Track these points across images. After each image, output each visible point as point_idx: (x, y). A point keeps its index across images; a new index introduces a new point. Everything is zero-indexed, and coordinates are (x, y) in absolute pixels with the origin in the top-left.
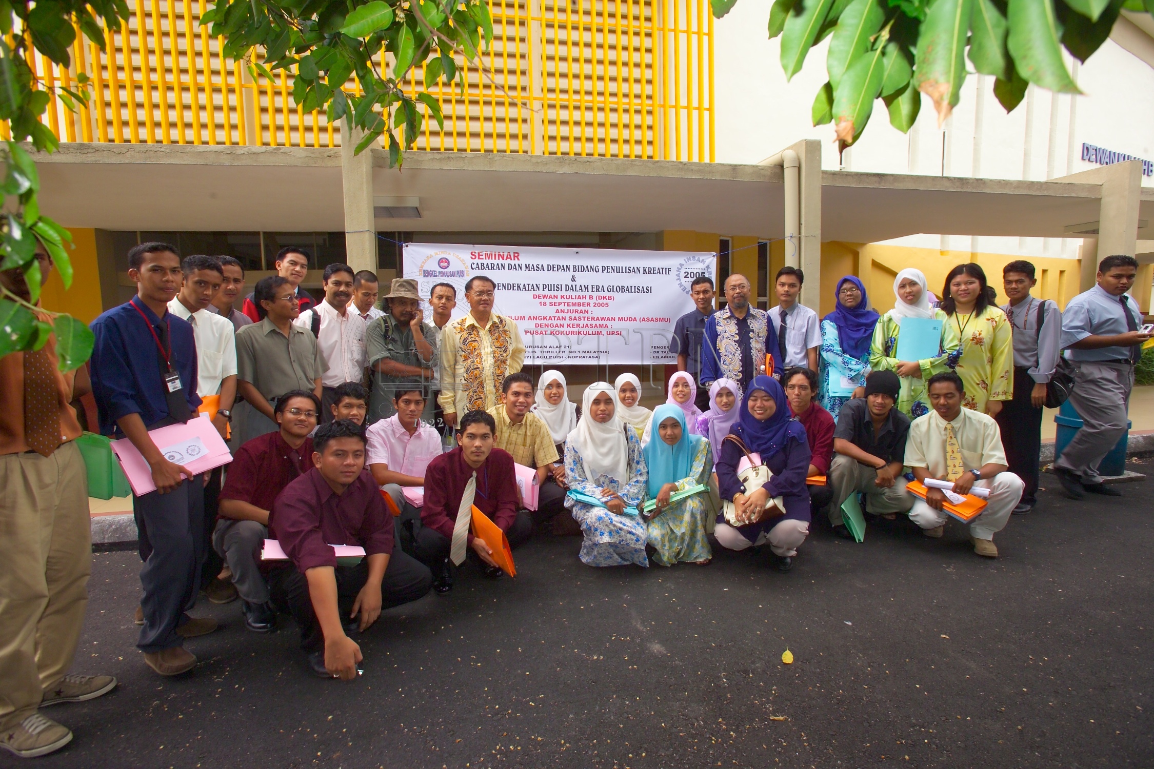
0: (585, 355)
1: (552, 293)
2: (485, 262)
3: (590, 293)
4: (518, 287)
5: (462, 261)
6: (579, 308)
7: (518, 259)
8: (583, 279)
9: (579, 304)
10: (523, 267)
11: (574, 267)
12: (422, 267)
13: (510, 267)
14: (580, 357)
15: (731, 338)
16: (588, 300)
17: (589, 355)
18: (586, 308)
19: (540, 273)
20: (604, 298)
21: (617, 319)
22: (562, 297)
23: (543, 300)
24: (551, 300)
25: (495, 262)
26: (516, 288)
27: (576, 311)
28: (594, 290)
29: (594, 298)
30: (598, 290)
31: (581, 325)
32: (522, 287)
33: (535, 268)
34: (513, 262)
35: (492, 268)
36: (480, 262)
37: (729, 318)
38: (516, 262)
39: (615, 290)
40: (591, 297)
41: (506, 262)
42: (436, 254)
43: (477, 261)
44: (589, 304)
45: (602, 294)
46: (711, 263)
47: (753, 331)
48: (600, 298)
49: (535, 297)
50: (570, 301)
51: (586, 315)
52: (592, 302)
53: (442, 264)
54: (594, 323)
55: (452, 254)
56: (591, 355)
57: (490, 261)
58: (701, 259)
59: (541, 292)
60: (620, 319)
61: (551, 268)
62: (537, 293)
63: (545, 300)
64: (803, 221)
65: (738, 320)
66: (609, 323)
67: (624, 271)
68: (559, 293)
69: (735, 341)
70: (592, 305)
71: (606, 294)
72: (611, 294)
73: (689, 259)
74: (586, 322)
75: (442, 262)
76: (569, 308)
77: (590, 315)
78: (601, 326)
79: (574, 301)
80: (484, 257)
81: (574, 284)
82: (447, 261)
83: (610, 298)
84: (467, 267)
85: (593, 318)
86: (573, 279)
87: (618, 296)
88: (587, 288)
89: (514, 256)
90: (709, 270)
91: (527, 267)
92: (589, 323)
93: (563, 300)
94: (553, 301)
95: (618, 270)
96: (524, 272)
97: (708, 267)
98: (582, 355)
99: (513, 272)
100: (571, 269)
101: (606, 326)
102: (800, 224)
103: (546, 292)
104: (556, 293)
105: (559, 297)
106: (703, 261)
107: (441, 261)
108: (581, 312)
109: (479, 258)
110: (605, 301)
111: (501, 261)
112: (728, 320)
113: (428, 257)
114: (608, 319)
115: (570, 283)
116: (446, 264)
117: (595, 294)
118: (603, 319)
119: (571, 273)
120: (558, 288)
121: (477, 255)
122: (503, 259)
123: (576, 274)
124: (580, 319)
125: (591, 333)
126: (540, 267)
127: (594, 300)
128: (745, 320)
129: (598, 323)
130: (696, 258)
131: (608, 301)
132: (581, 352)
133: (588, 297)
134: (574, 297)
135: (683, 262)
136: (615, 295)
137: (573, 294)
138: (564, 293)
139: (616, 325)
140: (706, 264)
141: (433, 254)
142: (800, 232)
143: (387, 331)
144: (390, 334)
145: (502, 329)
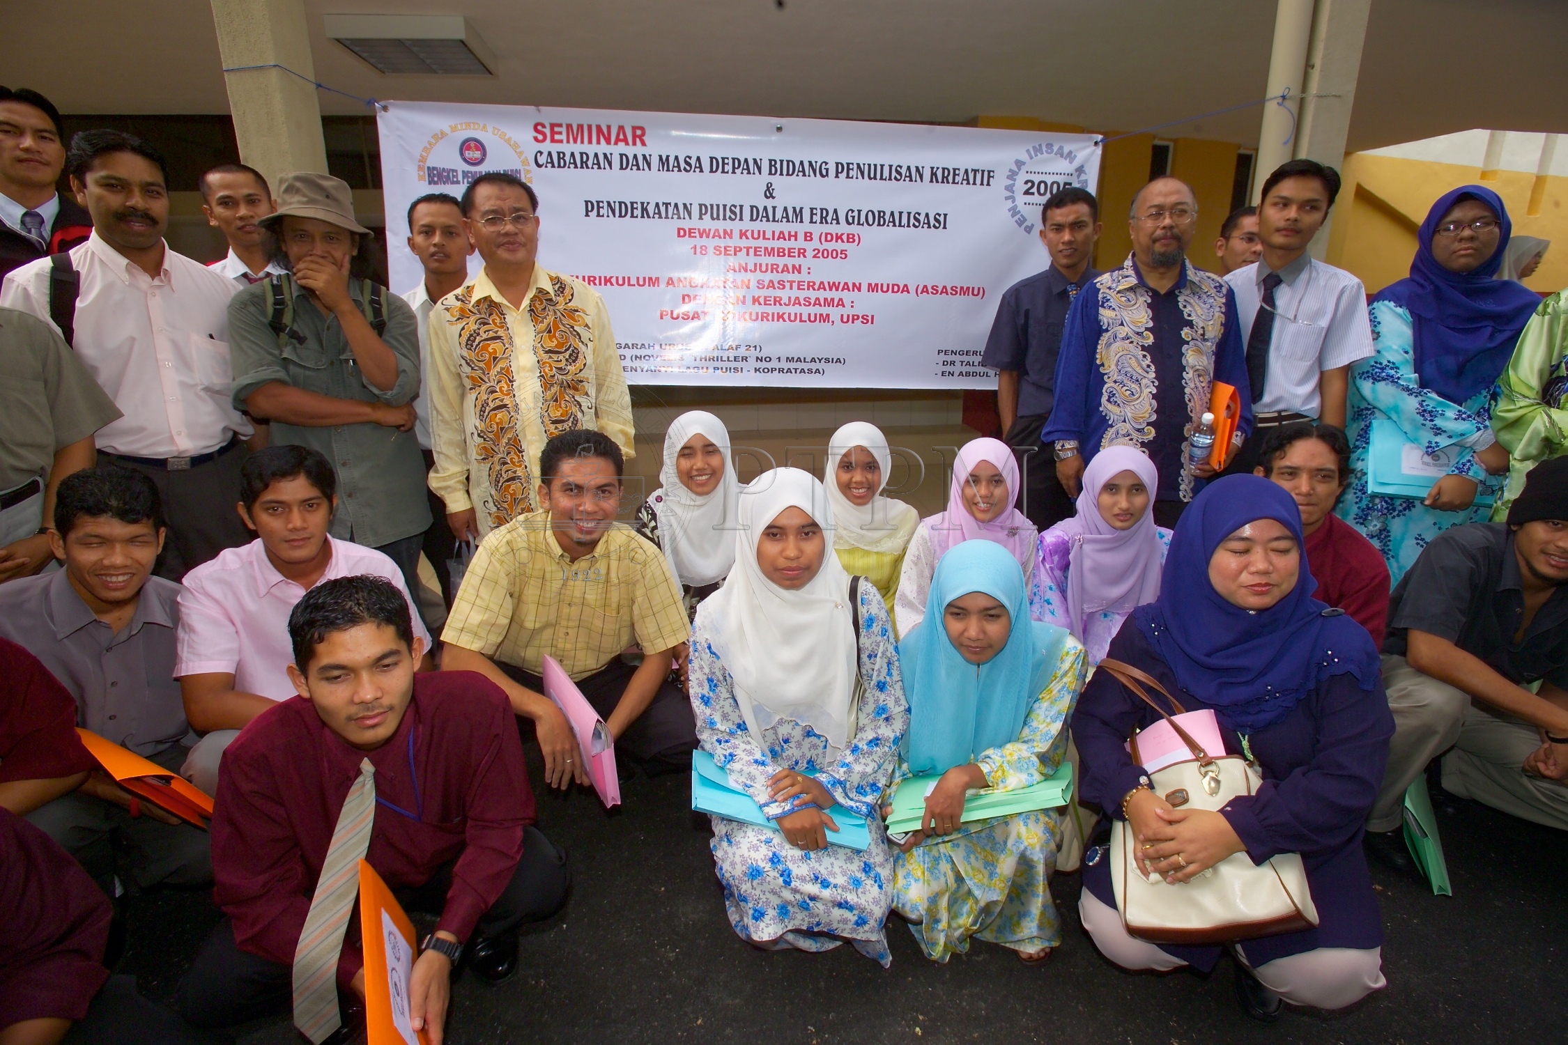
0: (792, 365)
1: (721, 225)
2: (567, 148)
3: (806, 226)
4: (644, 210)
5: (515, 146)
6: (782, 261)
7: (643, 144)
8: (791, 191)
9: (781, 253)
10: (655, 162)
11: (772, 163)
12: (423, 159)
13: (625, 162)
14: (781, 370)
15: (1135, 338)
16: (800, 243)
17: (800, 366)
18: (796, 261)
19: (694, 176)
20: (839, 237)
21: (864, 287)
22: (743, 234)
23: (699, 242)
24: (717, 241)
25: (591, 149)
26: (638, 212)
27: (774, 268)
28: (817, 218)
29: (816, 237)
30: (824, 220)
31: (785, 300)
32: (651, 209)
33: (683, 165)
34: (630, 151)
35: (584, 164)
36: (555, 148)
37: (1131, 289)
38: (639, 150)
39: (863, 219)
40: (808, 237)
41: (615, 150)
42: (454, 129)
43: (547, 146)
44: (802, 252)
45: (833, 229)
46: (1087, 159)
47: (1190, 324)
48: (828, 237)
49: (681, 233)
50: (761, 243)
51: (795, 277)
52: (810, 247)
53: (468, 154)
54: (813, 295)
55: (490, 129)
56: (806, 366)
57: (577, 148)
58: (1066, 150)
59: (694, 223)
60: (873, 288)
61: (717, 165)
62: (686, 224)
63: (704, 241)
64: (1318, 60)
65: (1155, 294)
66: (846, 296)
67: (886, 174)
68: (736, 226)
69: (1143, 348)
70: (810, 254)
71: (843, 228)
72: (854, 229)
73: (1038, 150)
74: (795, 293)
75: (469, 148)
76: (758, 260)
77: (804, 276)
78: (829, 302)
79: (770, 244)
80: (564, 137)
81: (770, 203)
82: (480, 146)
83: (851, 238)
84: (525, 162)
85: (811, 285)
86: (769, 193)
87: (871, 235)
88: (798, 214)
89: (634, 136)
90: (1083, 177)
91: (664, 162)
92: (802, 295)
93: (744, 243)
94: (722, 243)
95: (873, 173)
96: (655, 175)
97: (1080, 170)
98: (786, 366)
99: (631, 174)
100: (765, 167)
101: (841, 303)
102: (1308, 66)
103: (707, 223)
104: (728, 225)
105: (736, 234)
106: (1070, 156)
107: (466, 145)
108: (785, 269)
109: (553, 140)
110: (839, 246)
111: (603, 148)
112: (1131, 295)
113: (435, 136)
114: (846, 287)
115: (761, 202)
116: (478, 154)
117: (817, 229)
118: (834, 286)
119: (765, 177)
120: (734, 212)
121: (547, 131)
122: (608, 141)
123: (777, 180)
124: (782, 284)
125: (805, 317)
126: (693, 162)
127: (815, 243)
128: (1171, 296)
129: (822, 295)
130: (1055, 148)
131: (845, 246)
132: (783, 360)
133: (801, 236)
134: (769, 235)
135: (1024, 157)
136: (863, 231)
137: (769, 227)
138: (747, 224)
139: (863, 302)
140: (1076, 163)
141: (447, 130)
142: (1304, 87)
143: (278, 314)
144: (287, 319)
145: (561, 307)
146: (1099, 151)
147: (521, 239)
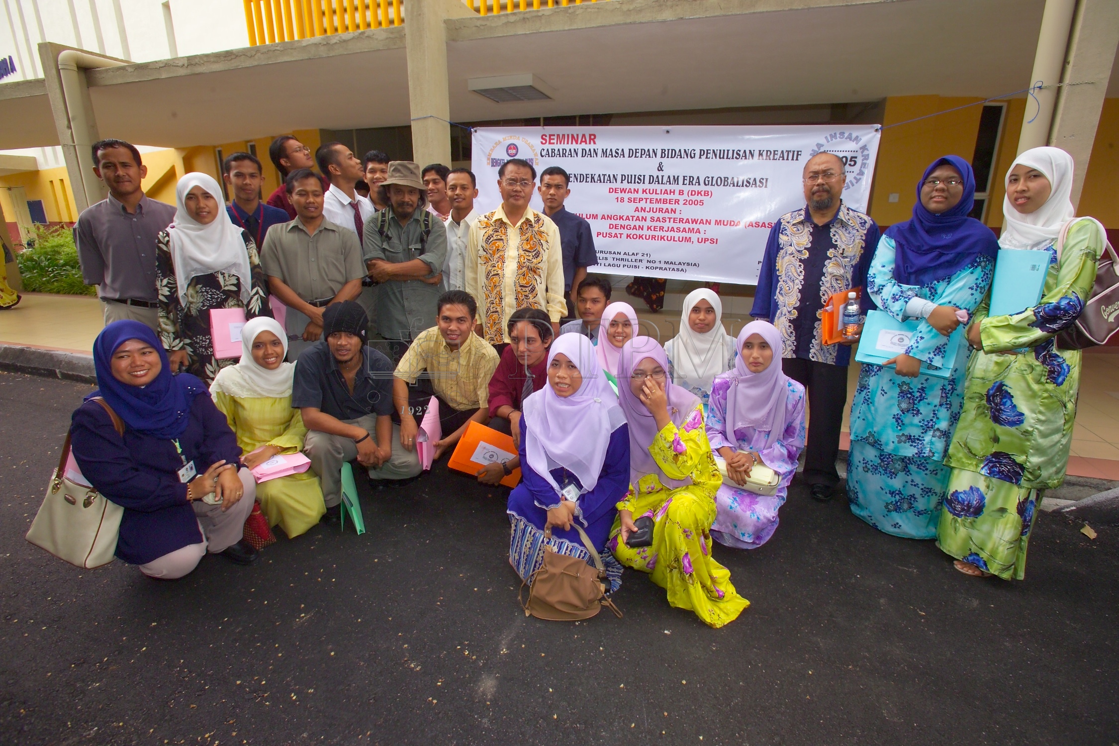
0: (667, 266)
1: (633, 186)
2: (556, 147)
3: (680, 186)
4: (593, 178)
5: (531, 147)
6: (665, 206)
7: (595, 143)
8: (673, 167)
9: (665, 201)
10: (600, 153)
11: (663, 151)
12: (490, 155)
13: (585, 153)
14: (661, 268)
15: (796, 254)
16: (676, 196)
17: (672, 266)
18: (673, 206)
19: (620, 160)
20: (699, 193)
21: (713, 222)
22: (644, 191)
23: (620, 195)
24: (630, 195)
25: (568, 147)
26: (589, 180)
27: (661, 210)
28: (687, 182)
29: (685, 193)
30: (691, 183)
31: (666, 229)
32: (596, 178)
33: (614, 154)
34: (587, 147)
35: (564, 155)
36: (550, 147)
38: (592, 146)
39: (714, 182)
40: (681, 192)
41: (580, 147)
42: (505, 140)
43: (547, 146)
44: (677, 202)
45: (696, 188)
46: (870, 141)
47: (835, 247)
48: (693, 193)
49: (611, 190)
50: (654, 196)
51: (673, 215)
52: (681, 198)
53: (510, 152)
54: (682, 226)
55: (521, 138)
56: (676, 267)
57: (561, 147)
58: (854, 136)
59: (618, 185)
60: (718, 223)
61: (633, 153)
62: (614, 185)
63: (623, 195)
64: (1072, 59)
66: (702, 227)
67: (730, 155)
68: (641, 187)
70: (681, 202)
71: (702, 188)
72: (709, 188)
73: (833, 136)
74: (672, 225)
75: (510, 149)
76: (652, 206)
77: (677, 215)
78: (691, 230)
79: (659, 197)
80: (555, 141)
81: (660, 174)
82: (515, 147)
83: (706, 193)
84: (536, 155)
85: (681, 220)
86: (660, 168)
87: (717, 191)
88: (676, 180)
89: (590, 139)
90: (866, 153)
91: (604, 153)
92: (675, 226)
93: (644, 196)
94: (633, 196)
95: (722, 155)
96: (600, 160)
97: (864, 148)
98: (664, 266)
99: (587, 159)
100: (659, 154)
101: (698, 231)
102: (1065, 63)
103: (625, 185)
104: (636, 186)
105: (640, 191)
106: (857, 139)
107: (509, 147)
108: (667, 211)
109: (550, 143)
110: (699, 198)
111: (574, 146)
113: (496, 143)
114: (702, 222)
115: (655, 173)
116: (514, 151)
117: (687, 188)
118: (695, 221)
119: (659, 159)
120: (640, 179)
121: (548, 139)
122: (577, 143)
123: (665, 161)
124: (664, 220)
125: (676, 239)
126: (620, 152)
127: (685, 196)
129: (687, 226)
130: (846, 135)
131: (703, 198)
132: (663, 262)
133: (677, 192)
134: (658, 192)
135: (822, 141)
136: (714, 189)
137: (659, 187)
138: (647, 186)
139: (711, 231)
140: (861, 144)
141: (502, 140)
142: (1061, 79)
143: (382, 226)
144: (385, 229)
145: (536, 229)
146: (879, 135)
147: (523, 194)
